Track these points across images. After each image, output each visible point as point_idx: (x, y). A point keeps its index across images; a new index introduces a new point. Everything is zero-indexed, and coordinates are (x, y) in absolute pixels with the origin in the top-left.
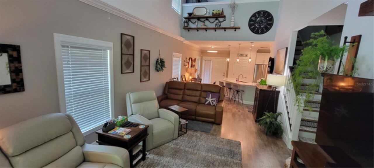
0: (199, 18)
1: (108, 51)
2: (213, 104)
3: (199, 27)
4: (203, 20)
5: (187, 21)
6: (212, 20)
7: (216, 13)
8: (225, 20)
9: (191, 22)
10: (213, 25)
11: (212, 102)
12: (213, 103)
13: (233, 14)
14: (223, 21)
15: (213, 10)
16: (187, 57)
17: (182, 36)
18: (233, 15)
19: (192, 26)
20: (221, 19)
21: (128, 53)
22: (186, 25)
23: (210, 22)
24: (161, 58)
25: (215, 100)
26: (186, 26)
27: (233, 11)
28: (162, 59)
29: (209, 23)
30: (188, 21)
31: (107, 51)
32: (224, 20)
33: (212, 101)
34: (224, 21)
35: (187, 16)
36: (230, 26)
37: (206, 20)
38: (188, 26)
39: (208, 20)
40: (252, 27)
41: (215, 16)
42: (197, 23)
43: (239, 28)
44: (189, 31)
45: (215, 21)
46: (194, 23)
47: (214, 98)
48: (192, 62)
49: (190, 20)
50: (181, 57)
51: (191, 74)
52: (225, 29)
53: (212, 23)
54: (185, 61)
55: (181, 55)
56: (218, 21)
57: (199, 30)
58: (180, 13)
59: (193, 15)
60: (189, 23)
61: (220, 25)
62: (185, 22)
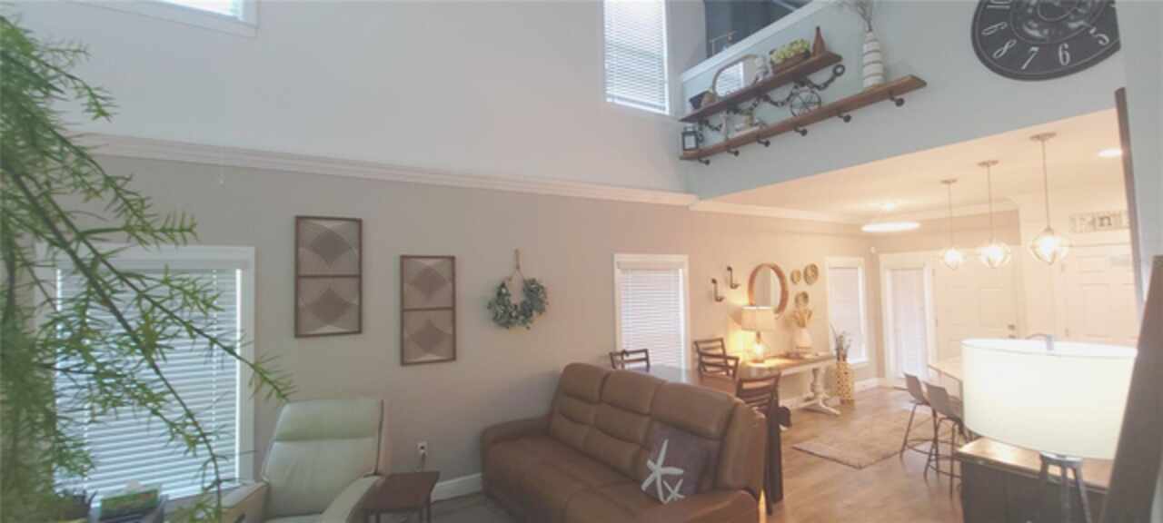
0: (733, 104)
1: (238, 272)
2: (665, 498)
3: (734, 135)
4: (746, 105)
5: (697, 129)
6: (780, 94)
7: (786, 60)
8: (839, 70)
9: (710, 127)
10: (783, 115)
11: (663, 485)
12: (666, 493)
13: (870, 30)
14: (831, 80)
15: (771, 53)
16: (732, 266)
17: (688, 191)
18: (870, 35)
19: (714, 139)
20: (819, 77)
21: (331, 273)
22: (691, 142)
23: (775, 104)
24: (529, 276)
25: (677, 478)
26: (687, 146)
27: (864, 16)
28: (533, 282)
29: (773, 107)
30: (701, 129)
31: (235, 274)
32: (836, 74)
33: (665, 477)
34: (838, 80)
35: (689, 110)
36: (859, 91)
37: (758, 100)
38: (697, 147)
39: (767, 99)
40: (1000, 52)
41: (789, 70)
42: (724, 126)
43: (916, 83)
44: (707, 162)
45: (795, 91)
46: (717, 129)
47: (676, 465)
48: (783, 285)
49: (707, 123)
50: (681, 265)
51: (758, 335)
52: (846, 111)
53: (783, 104)
54: (714, 281)
55: (684, 258)
56: (806, 88)
57: (739, 149)
58: (667, 112)
59: (706, 99)
60: (704, 134)
61: (819, 102)
62: (685, 134)
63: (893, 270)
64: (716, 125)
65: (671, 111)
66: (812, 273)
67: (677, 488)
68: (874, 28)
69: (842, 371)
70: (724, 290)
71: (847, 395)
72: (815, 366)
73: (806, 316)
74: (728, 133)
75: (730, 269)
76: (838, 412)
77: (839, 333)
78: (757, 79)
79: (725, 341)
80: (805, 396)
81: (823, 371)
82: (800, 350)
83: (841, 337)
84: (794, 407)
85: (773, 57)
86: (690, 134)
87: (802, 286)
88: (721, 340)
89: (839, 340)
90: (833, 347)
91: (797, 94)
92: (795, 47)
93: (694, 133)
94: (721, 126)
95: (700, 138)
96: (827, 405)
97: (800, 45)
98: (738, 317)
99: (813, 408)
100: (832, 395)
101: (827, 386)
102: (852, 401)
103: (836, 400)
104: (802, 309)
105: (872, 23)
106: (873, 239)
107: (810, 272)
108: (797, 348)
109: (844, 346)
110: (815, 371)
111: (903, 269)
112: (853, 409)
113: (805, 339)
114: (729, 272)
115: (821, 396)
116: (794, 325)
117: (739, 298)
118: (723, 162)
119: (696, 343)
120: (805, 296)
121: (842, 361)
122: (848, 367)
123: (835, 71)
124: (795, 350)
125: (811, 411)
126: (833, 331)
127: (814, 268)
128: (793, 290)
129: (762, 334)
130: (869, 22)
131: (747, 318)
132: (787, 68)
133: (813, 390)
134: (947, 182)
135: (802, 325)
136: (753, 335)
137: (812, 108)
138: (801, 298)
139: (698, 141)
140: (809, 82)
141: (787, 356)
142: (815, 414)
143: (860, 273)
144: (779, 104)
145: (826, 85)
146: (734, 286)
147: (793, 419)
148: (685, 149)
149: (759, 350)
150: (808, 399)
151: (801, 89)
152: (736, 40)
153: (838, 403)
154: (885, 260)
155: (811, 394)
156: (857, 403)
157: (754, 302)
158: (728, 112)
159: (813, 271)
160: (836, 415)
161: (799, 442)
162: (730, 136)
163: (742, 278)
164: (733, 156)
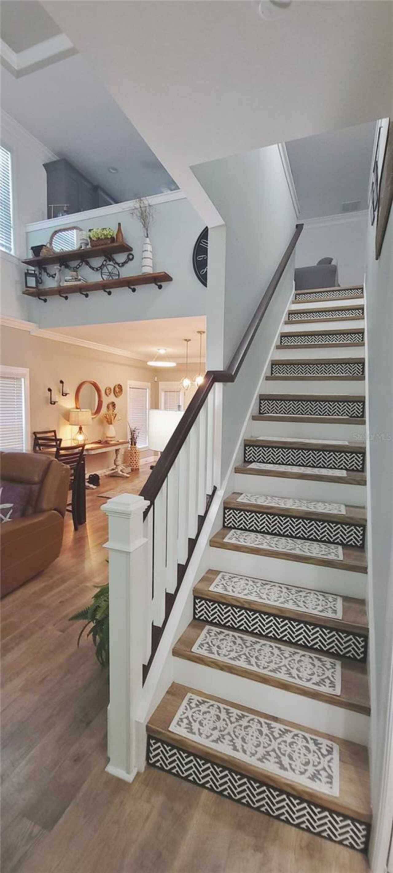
0: (64, 260)
3: (64, 284)
4: (74, 264)
5: (37, 272)
6: (97, 262)
7: (99, 239)
8: (131, 257)
9: (47, 273)
10: (95, 278)
13: (147, 236)
14: (126, 262)
15: (90, 231)
16: (63, 380)
17: (30, 320)
18: (147, 240)
20: (121, 258)
22: (32, 282)
23: (93, 269)
26: (29, 285)
29: (91, 270)
30: (40, 273)
32: (129, 259)
34: (130, 262)
35: (30, 256)
36: (140, 274)
37: (82, 262)
38: (37, 287)
39: (87, 263)
40: (203, 271)
41: (100, 247)
42: (57, 275)
43: (167, 278)
44: (45, 301)
45: (104, 263)
46: (53, 276)
47: (7, 502)
48: (100, 396)
49: (45, 270)
50: (24, 376)
51: (81, 429)
52: (133, 285)
53: (97, 270)
54: (50, 390)
55: (25, 371)
56: (111, 263)
57: (69, 295)
58: (12, 253)
59: (44, 250)
60: (43, 278)
61: (119, 275)
62: (27, 274)
63: (166, 392)
64: (52, 273)
65: (15, 252)
66: (118, 390)
67: (8, 516)
68: (149, 236)
69: (133, 452)
70: (56, 397)
71: (135, 466)
72: (117, 447)
73: (113, 417)
74: (60, 282)
75: (62, 382)
76: (128, 476)
77: (133, 428)
78: (81, 247)
79: (57, 432)
80: (111, 468)
81: (122, 452)
82: (109, 439)
83: (134, 431)
84: (103, 475)
85: (91, 234)
86: (31, 275)
87: (112, 398)
88: (54, 432)
89: (133, 433)
90: (129, 437)
91: (105, 266)
92: (105, 232)
93: (34, 275)
94: (55, 274)
95: (40, 281)
96: (123, 472)
97: (108, 232)
98: (67, 416)
99: (115, 475)
100: (126, 467)
101: (125, 462)
102: (138, 469)
103: (129, 470)
104: (111, 412)
105: (149, 232)
106: (156, 371)
107: (117, 390)
108: (107, 437)
109: (135, 436)
110: (117, 451)
111: (170, 392)
112: (138, 473)
113: (112, 431)
114: (61, 385)
115: (120, 468)
116: (105, 422)
117: (68, 403)
118: (56, 302)
119: (35, 433)
120: (114, 405)
121: (133, 446)
122: (137, 449)
123: (128, 256)
124: (106, 439)
125: (114, 476)
126: (130, 427)
127: (120, 387)
128: (106, 400)
129: (83, 427)
130: (147, 230)
131: (73, 416)
132: (99, 245)
133: (115, 464)
134: (186, 340)
135: (110, 423)
136: (77, 428)
137: (114, 278)
138: (111, 406)
139: (37, 282)
140: (113, 260)
141: (99, 442)
142: (116, 478)
143: (148, 392)
144: (95, 269)
145: (123, 264)
146: (64, 394)
147: (101, 482)
148: (27, 287)
149: (81, 439)
150: (113, 470)
151: (108, 263)
152: (69, 211)
153: (130, 471)
154: (162, 385)
155: (114, 467)
156: (141, 470)
157: (78, 407)
158: (60, 266)
159: (119, 388)
160: (127, 477)
161: (103, 492)
162: (61, 284)
163: (71, 389)
164: (64, 299)
